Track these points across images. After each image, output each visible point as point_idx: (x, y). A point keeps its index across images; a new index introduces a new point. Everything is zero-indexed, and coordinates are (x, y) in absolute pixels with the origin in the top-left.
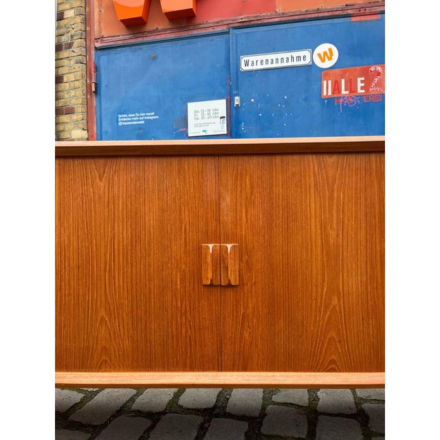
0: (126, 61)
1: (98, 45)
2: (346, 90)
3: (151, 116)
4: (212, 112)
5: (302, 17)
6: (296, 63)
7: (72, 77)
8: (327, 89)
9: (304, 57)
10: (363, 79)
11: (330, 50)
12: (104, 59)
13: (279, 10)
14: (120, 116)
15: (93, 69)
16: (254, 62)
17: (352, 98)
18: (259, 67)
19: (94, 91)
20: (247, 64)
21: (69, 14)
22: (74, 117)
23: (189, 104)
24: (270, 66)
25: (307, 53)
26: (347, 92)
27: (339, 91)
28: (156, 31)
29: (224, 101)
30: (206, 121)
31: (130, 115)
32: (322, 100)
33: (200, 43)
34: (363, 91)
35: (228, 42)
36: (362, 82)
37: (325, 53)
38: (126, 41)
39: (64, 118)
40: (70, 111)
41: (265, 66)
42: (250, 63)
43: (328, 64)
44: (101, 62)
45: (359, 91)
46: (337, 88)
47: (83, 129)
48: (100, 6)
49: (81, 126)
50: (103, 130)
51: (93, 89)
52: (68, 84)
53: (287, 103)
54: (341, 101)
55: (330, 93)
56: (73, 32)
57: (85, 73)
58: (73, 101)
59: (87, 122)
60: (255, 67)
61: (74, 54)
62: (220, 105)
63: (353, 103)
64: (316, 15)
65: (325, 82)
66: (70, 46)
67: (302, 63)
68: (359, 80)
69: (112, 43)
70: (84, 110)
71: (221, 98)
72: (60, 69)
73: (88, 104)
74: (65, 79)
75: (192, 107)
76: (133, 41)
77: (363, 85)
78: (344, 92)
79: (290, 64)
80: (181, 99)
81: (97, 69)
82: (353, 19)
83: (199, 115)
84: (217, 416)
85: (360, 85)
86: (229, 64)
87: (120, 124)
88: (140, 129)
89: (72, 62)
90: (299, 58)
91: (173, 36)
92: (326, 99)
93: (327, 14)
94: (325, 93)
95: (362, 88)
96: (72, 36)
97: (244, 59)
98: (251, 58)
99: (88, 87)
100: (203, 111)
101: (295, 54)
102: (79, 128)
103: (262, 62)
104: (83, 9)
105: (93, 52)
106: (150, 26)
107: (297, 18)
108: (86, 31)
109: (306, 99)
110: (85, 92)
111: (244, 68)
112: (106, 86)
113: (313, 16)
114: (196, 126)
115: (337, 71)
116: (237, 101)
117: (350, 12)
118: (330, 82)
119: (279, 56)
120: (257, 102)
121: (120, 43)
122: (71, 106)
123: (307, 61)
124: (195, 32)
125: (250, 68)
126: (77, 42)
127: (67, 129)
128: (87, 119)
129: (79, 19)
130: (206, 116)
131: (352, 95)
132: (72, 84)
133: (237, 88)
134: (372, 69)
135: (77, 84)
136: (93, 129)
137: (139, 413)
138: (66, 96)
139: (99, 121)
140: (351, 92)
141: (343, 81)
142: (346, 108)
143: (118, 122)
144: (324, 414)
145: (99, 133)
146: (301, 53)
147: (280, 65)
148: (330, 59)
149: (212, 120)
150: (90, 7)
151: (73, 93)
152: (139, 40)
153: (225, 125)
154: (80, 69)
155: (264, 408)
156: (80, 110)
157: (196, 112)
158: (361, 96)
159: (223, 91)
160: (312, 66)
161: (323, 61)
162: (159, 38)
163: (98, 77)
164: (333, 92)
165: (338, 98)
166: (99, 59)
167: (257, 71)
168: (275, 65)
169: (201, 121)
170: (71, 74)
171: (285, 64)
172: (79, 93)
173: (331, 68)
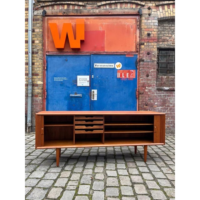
0: (57, 60)
1: (47, 54)
3: (65, 79)
4: (85, 79)
5: (112, 54)
6: (110, 67)
7: (38, 64)
9: (113, 65)
11: (120, 64)
12: (49, 59)
13: (106, 51)
15: (46, 62)
16: (98, 65)
17: (125, 79)
18: (99, 67)
21: (37, 42)
22: (38, 77)
23: (78, 76)
24: (103, 67)
25: (113, 64)
27: (122, 77)
28: (67, 52)
29: (89, 76)
30: (83, 82)
31: (58, 78)
33: (81, 58)
35: (90, 58)
37: (118, 65)
38: (57, 54)
39: (35, 77)
40: (37, 75)
41: (101, 67)
42: (97, 66)
43: (119, 68)
44: (48, 60)
45: (127, 77)
46: (121, 75)
47: (41, 81)
48: (48, 41)
50: (48, 82)
51: (46, 69)
52: (36, 66)
53: (107, 78)
55: (119, 77)
56: (38, 48)
58: (38, 72)
60: (98, 67)
61: (39, 56)
62: (88, 77)
64: (116, 54)
66: (37, 53)
67: (112, 67)
68: (127, 74)
69: (52, 54)
71: (87, 75)
72: (33, 60)
73: (43, 73)
74: (35, 64)
75: (79, 77)
76: (59, 54)
78: (123, 77)
79: (109, 67)
80: (75, 74)
82: (126, 56)
83: (81, 80)
85: (127, 75)
86: (91, 65)
87: (54, 80)
88: (61, 82)
89: (38, 59)
90: (111, 65)
91: (73, 54)
93: (119, 54)
94: (118, 77)
95: (128, 76)
96: (38, 50)
97: (95, 64)
98: (97, 64)
99: (44, 67)
100: (82, 79)
101: (110, 64)
103: (100, 65)
104: (42, 41)
105: (45, 56)
106: (65, 50)
107: (111, 54)
108: (43, 48)
109: (113, 78)
111: (95, 67)
112: (50, 68)
113: (115, 54)
114: (80, 83)
115: (121, 70)
116: (93, 76)
117: (126, 54)
118: (119, 74)
119: (105, 64)
120: (99, 77)
121: (55, 54)
123: (113, 67)
124: (80, 54)
125: (97, 67)
126: (40, 52)
127: (35, 80)
128: (43, 78)
129: (40, 44)
130: (83, 80)
132: (38, 66)
133: (93, 73)
134: (131, 71)
135: (40, 66)
136: (45, 81)
138: (36, 70)
139: (47, 79)
140: (125, 77)
141: (123, 74)
142: (124, 81)
143: (54, 79)
145: (47, 82)
146: (112, 64)
147: (105, 67)
148: (120, 67)
149: (85, 82)
150: (44, 40)
151: (38, 69)
152: (62, 54)
153: (89, 83)
154: (41, 62)
156: (41, 75)
158: (128, 78)
159: (88, 73)
160: (114, 69)
161: (118, 67)
162: (68, 54)
163: (47, 65)
164: (120, 77)
165: (122, 78)
166: (48, 59)
167: (99, 68)
168: (104, 67)
169: (81, 82)
170: (38, 63)
171: (107, 67)
172: (41, 69)
173: (120, 69)
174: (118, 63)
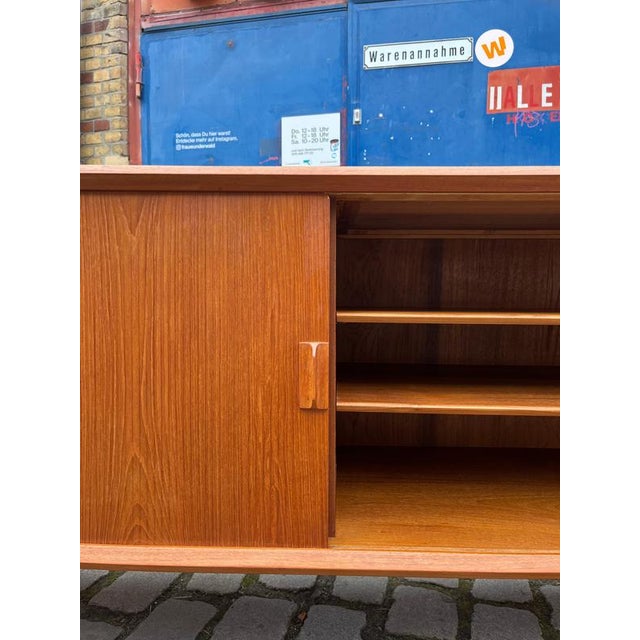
0: (187, 50)
1: (146, 25)
2: (523, 102)
3: (226, 137)
4: (318, 133)
6: (448, 58)
7: (105, 74)
8: (495, 100)
9: (462, 49)
10: (550, 85)
11: (502, 40)
12: (154, 47)
14: (178, 135)
15: (137, 63)
16: (383, 56)
17: (534, 115)
18: (393, 63)
19: (139, 95)
20: (373, 58)
22: (109, 136)
23: (284, 120)
24: (408, 62)
25: (466, 43)
26: (526, 106)
27: (514, 105)
28: (235, 4)
29: (337, 116)
30: (309, 145)
31: (194, 135)
32: (487, 117)
33: (302, 25)
34: (550, 104)
35: (344, 22)
36: (548, 90)
37: (494, 45)
38: (188, 20)
39: (94, 137)
40: (103, 126)
41: (401, 62)
42: (379, 57)
43: (498, 61)
44: (150, 50)
45: (545, 104)
46: (509, 99)
47: (122, 155)
49: (118, 149)
50: (152, 156)
51: (138, 93)
52: (98, 86)
53: (433, 120)
54: (516, 118)
55: (499, 107)
56: (107, 5)
57: (125, 68)
58: (108, 111)
59: (128, 144)
60: (386, 64)
61: (110, 39)
62: (332, 122)
63: (535, 122)
65: (492, 89)
66: (103, 26)
67: (458, 58)
68: (545, 87)
69: (168, 23)
70: (124, 125)
71: (331, 109)
72: (89, 62)
73: (129, 115)
74: (95, 78)
75: (288, 123)
76: (199, 20)
77: (550, 95)
78: (520, 105)
79: (440, 59)
80: (271, 112)
81: (143, 61)
83: (299, 137)
84: (318, 601)
85: (545, 94)
86: (346, 57)
87: (178, 148)
88: (208, 155)
89: (106, 52)
90: (453, 50)
91: (261, 12)
92: (492, 115)
94: (492, 107)
95: (549, 100)
96: (106, 11)
97: (369, 50)
98: (381, 49)
99: (131, 89)
100: (304, 131)
101: (448, 44)
102: (115, 153)
103: (396, 55)
105: (138, 36)
108: (127, 3)
109: (462, 115)
110: (125, 97)
111: (368, 64)
112: (158, 88)
114: (294, 153)
115: (511, 72)
116: (357, 115)
118: (500, 89)
119: (424, 46)
120: (388, 117)
121: (180, 22)
122: (104, 118)
123: (466, 56)
125: (378, 64)
126: (113, 21)
127: (97, 154)
128: (128, 140)
130: (310, 139)
131: (534, 110)
132: (106, 85)
133: (358, 95)
135: (114, 85)
136: (136, 155)
137: (198, 595)
138: (97, 103)
139: (146, 142)
140: (532, 105)
141: (520, 89)
142: (523, 130)
143: (175, 144)
144: (483, 601)
145: (146, 159)
146: (458, 44)
147: (424, 60)
148: (501, 53)
149: (318, 145)
151: (107, 99)
152: (210, 18)
153: (338, 153)
154: (117, 63)
155: (390, 590)
156: (117, 125)
157: (294, 132)
158: (547, 112)
159: (335, 100)
160: (473, 65)
161: (490, 55)
162: (239, 15)
163: (146, 75)
164: (505, 105)
165: (512, 114)
166: (147, 47)
167: (388, 69)
168: (416, 61)
169: (301, 146)
170: (105, 70)
171: (432, 60)
172: (116, 98)
173: (502, 67)
174: (491, 36)
